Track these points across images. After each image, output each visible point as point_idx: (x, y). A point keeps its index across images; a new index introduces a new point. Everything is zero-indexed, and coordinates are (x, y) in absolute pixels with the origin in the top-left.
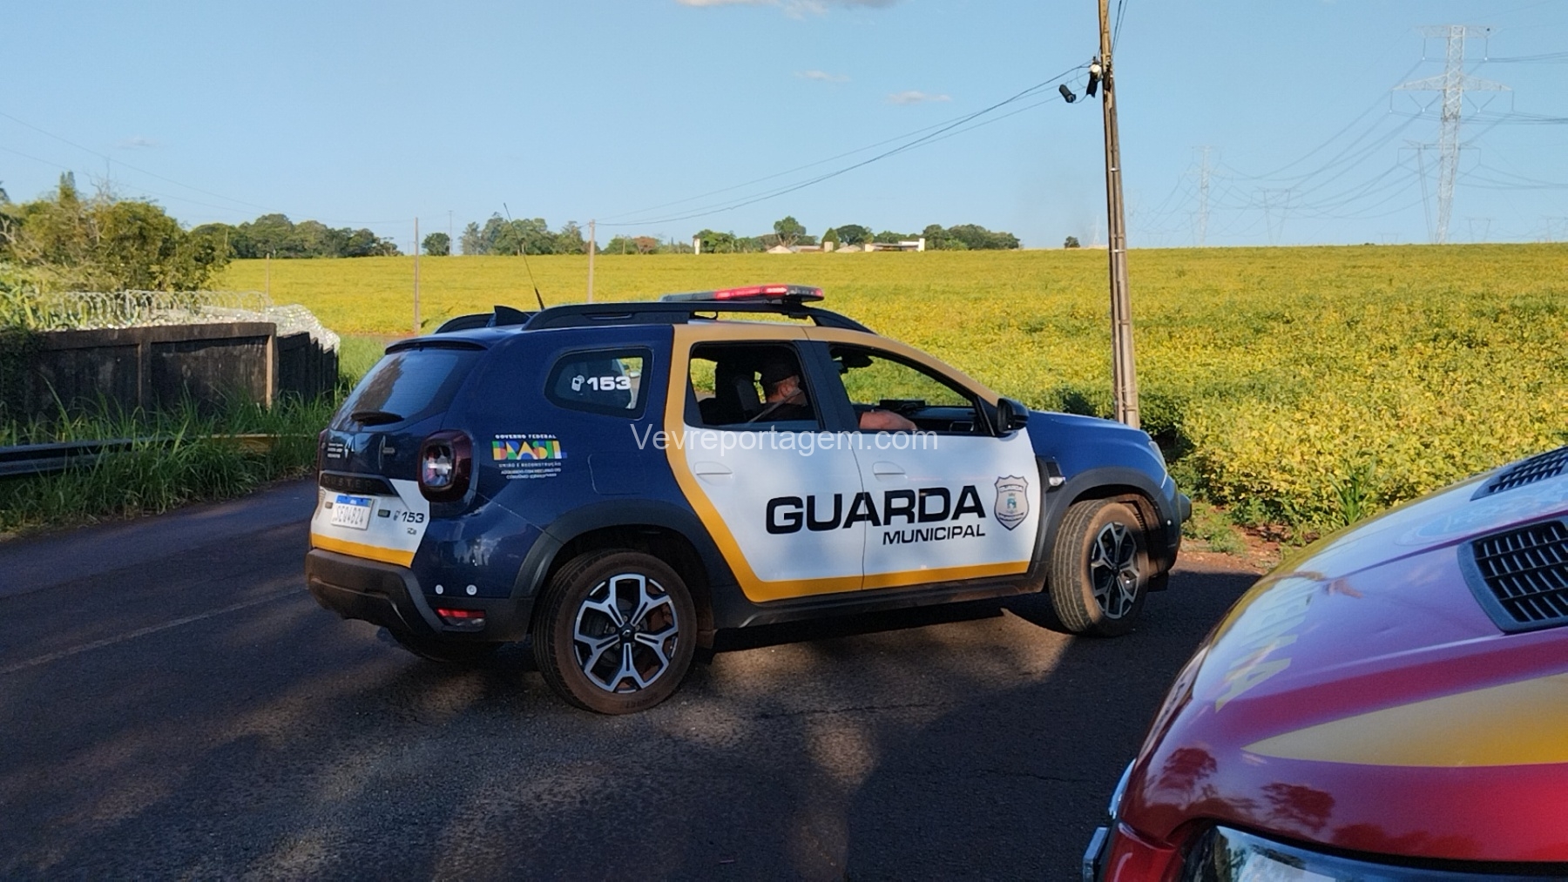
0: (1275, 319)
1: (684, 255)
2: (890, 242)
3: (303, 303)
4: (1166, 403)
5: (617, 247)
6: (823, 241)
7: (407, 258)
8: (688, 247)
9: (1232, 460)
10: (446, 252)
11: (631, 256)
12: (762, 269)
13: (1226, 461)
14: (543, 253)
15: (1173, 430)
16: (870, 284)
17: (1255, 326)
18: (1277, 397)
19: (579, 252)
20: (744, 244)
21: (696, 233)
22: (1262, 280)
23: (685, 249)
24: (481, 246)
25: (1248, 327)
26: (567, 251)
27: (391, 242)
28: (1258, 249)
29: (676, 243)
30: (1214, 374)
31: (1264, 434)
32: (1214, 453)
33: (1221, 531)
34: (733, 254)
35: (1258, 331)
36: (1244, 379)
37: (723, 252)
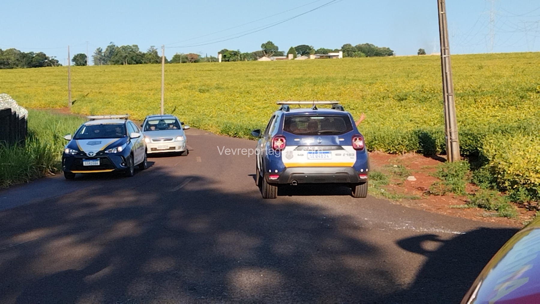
0: (531, 91)
1: (213, 63)
2: (324, 53)
3: (8, 93)
4: (473, 137)
5: (177, 59)
6: (288, 54)
7: (64, 67)
8: (215, 58)
9: (509, 167)
10: (85, 63)
11: (185, 64)
12: (255, 69)
13: (506, 168)
14: (137, 63)
15: (478, 152)
16: (313, 76)
17: (520, 95)
18: (533, 133)
19: (157, 62)
20: (245, 57)
21: (220, 51)
22: (524, 70)
23: (214, 60)
24: (104, 60)
25: (517, 95)
26: (150, 62)
27: (55, 59)
28: (521, 53)
29: (209, 56)
30: (499, 121)
31: (526, 153)
32: (499, 164)
33: (503, 206)
34: (239, 62)
35: (522, 97)
36: (515, 124)
37: (234, 61)
